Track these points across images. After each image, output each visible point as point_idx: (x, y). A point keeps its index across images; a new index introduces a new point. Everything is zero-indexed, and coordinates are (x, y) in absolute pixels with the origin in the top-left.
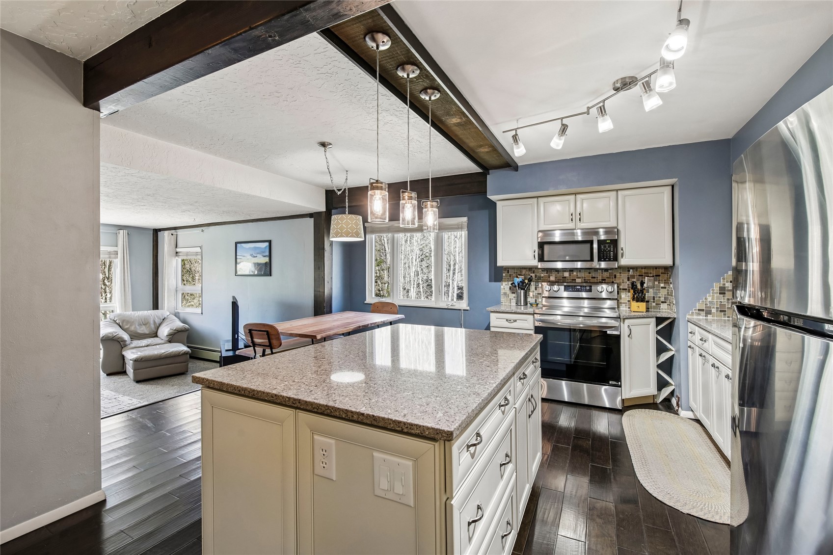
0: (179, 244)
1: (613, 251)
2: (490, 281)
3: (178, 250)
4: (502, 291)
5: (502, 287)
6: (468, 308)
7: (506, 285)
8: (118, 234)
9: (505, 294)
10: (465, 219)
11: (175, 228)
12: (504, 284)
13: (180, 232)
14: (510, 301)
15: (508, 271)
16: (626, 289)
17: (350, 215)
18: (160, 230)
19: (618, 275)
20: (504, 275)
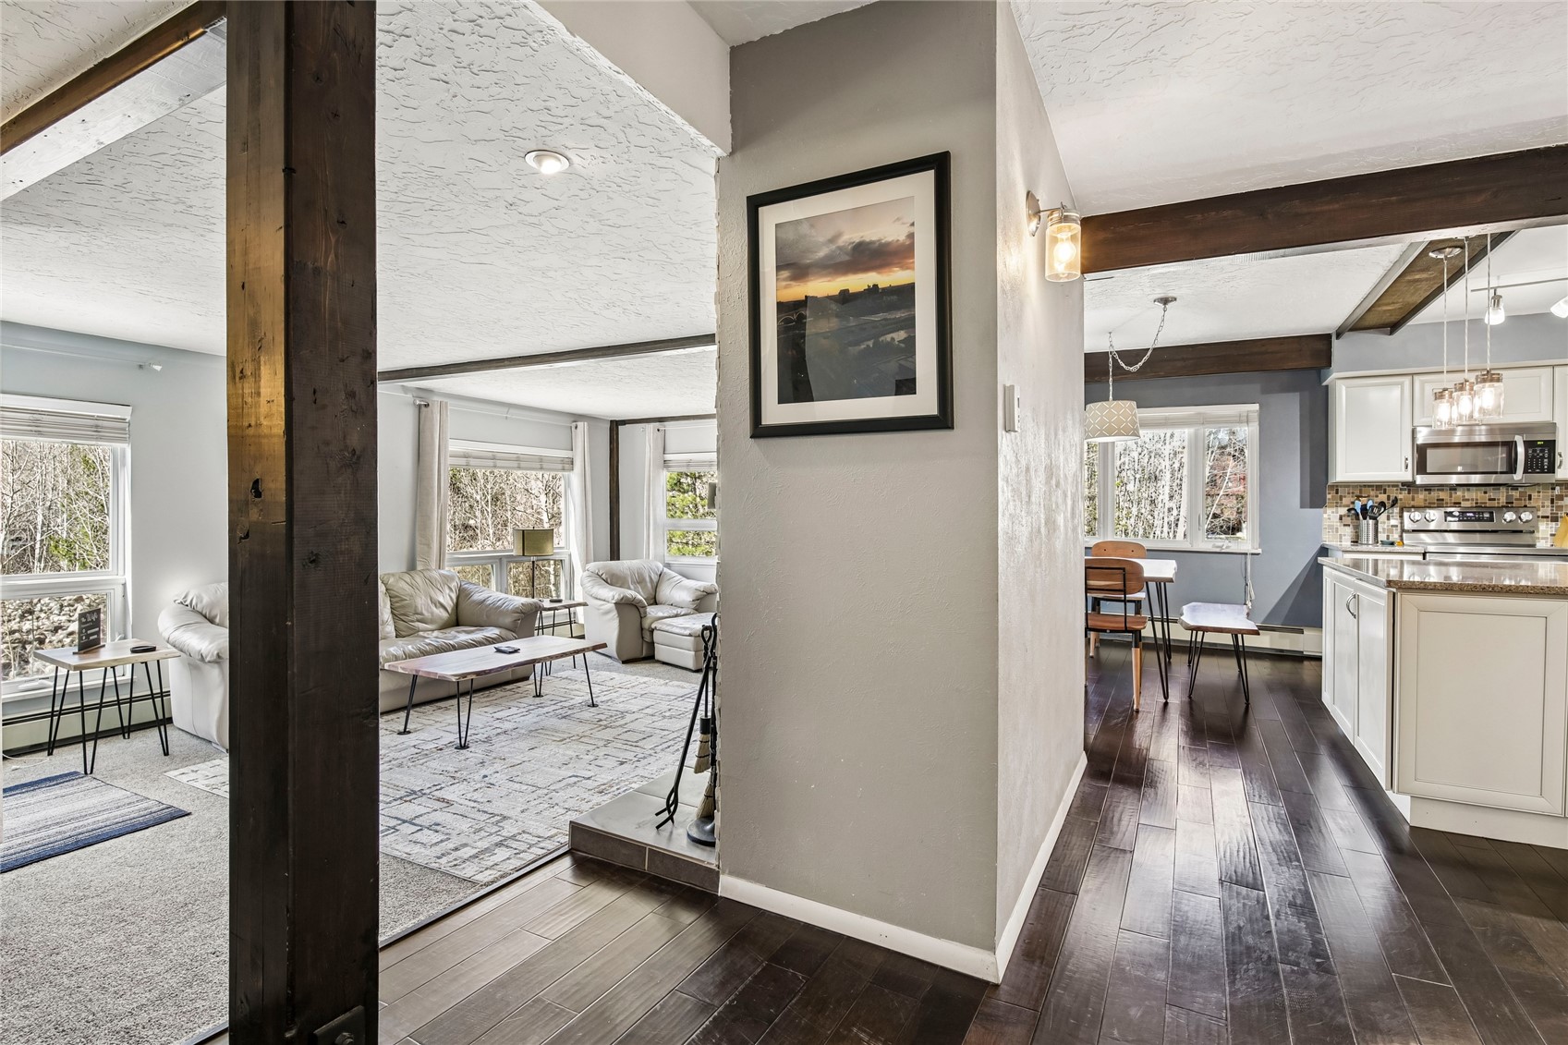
0: (669, 448)
1: (1549, 458)
2: (1302, 506)
3: (668, 457)
4: (1326, 523)
5: (1325, 516)
6: (1259, 551)
7: (1333, 512)
8: (573, 429)
9: (1331, 527)
10: (1256, 407)
11: (661, 420)
12: (1329, 511)
13: (669, 426)
14: (1341, 538)
15: (1337, 490)
16: (1548, 517)
17: (1115, 402)
18: (624, 422)
19: (1534, 495)
20: (1329, 496)
